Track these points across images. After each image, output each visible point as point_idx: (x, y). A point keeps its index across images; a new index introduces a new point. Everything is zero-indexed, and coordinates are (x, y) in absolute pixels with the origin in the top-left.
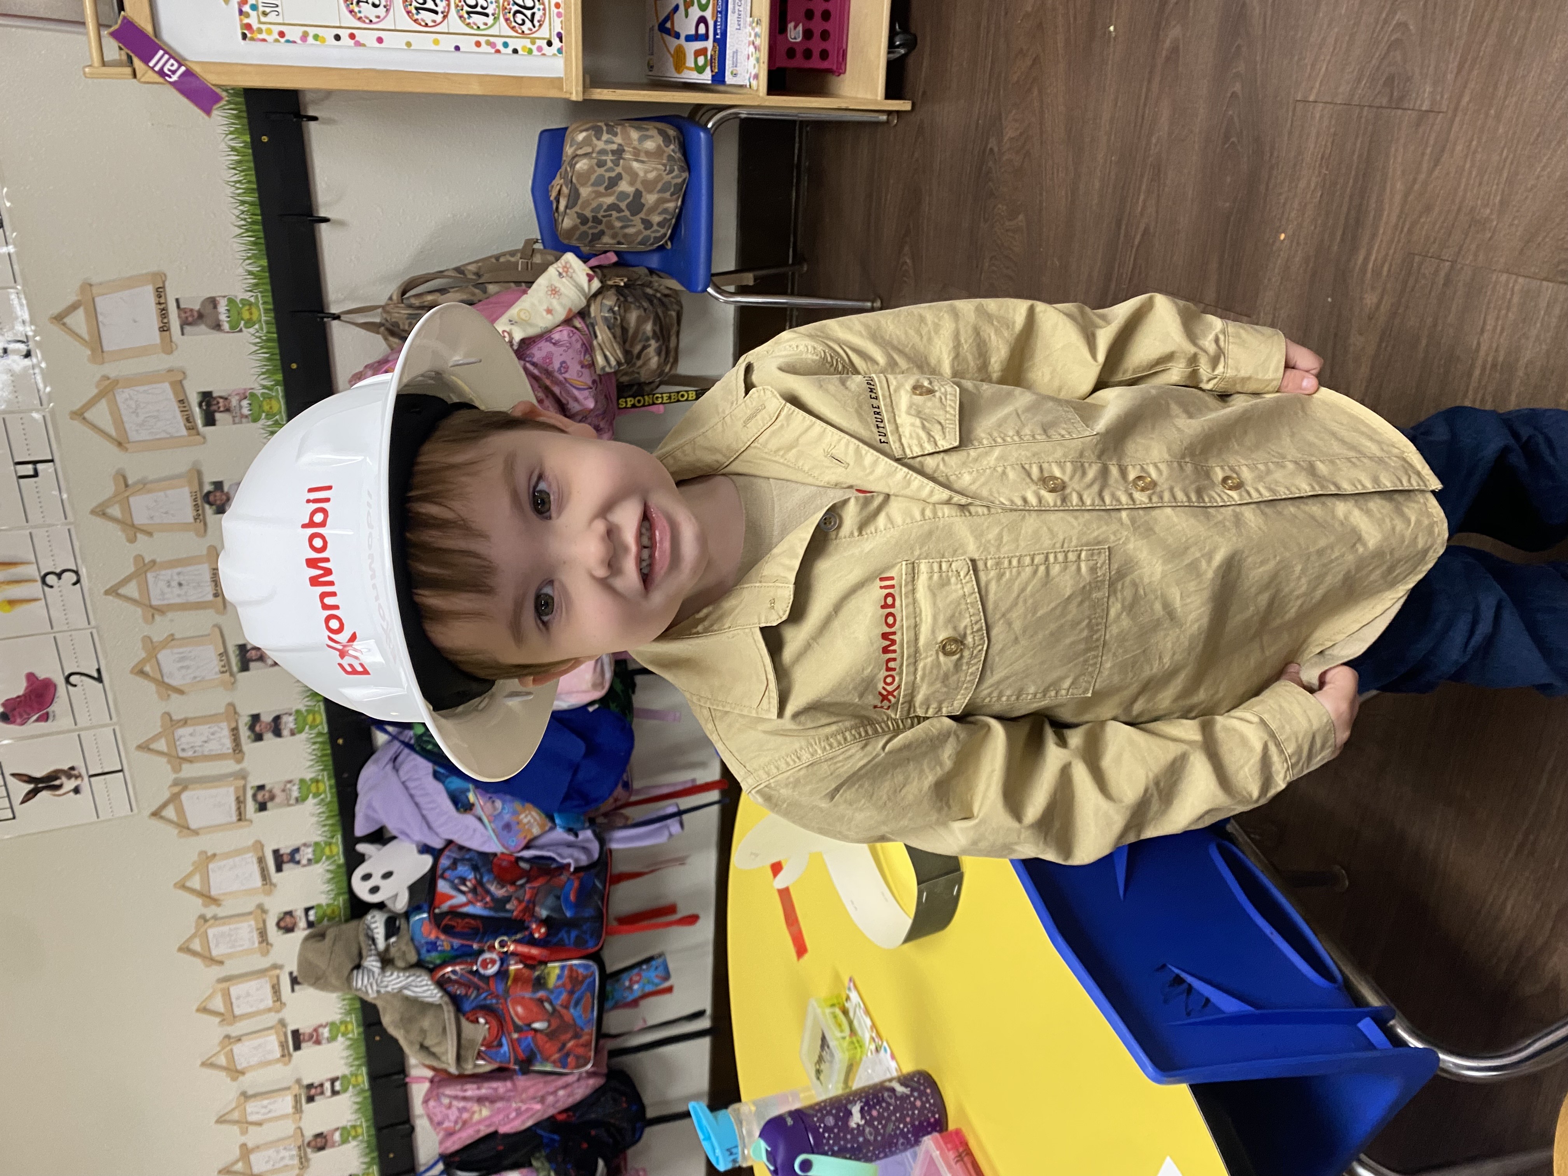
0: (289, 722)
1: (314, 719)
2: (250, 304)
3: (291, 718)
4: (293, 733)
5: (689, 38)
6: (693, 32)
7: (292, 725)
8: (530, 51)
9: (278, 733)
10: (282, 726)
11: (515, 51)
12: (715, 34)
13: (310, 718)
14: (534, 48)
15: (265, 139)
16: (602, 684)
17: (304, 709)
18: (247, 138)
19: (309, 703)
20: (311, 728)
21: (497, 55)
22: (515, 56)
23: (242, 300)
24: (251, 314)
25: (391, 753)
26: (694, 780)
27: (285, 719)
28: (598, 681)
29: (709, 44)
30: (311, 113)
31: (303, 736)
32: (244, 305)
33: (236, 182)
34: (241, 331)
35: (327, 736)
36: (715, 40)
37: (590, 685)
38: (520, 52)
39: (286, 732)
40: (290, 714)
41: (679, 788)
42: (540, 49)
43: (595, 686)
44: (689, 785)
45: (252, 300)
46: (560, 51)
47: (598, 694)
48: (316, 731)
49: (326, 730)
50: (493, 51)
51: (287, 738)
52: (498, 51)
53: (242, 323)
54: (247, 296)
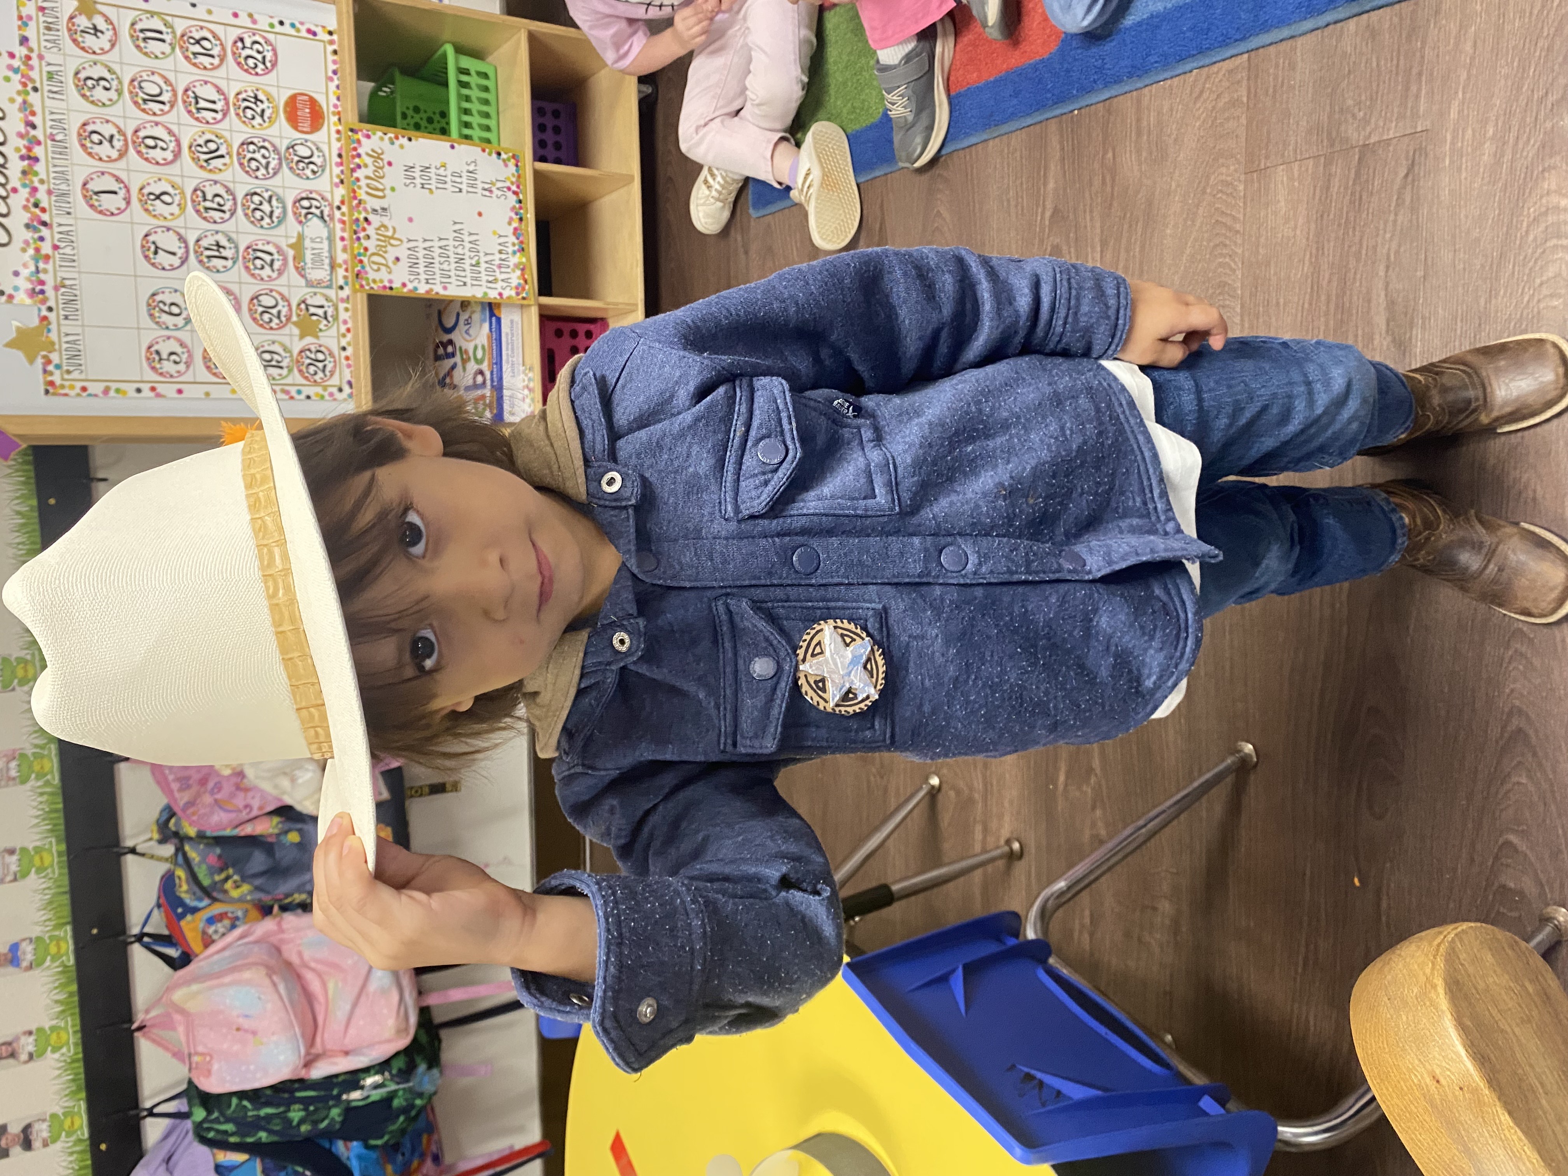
0: (41, 1131)
1: (72, 1123)
2: (26, 662)
3: (44, 1126)
4: (45, 1144)
5: (467, 389)
6: (471, 382)
7: (45, 1134)
8: (322, 397)
9: (27, 1145)
10: (32, 1137)
11: (308, 397)
12: (492, 380)
13: (68, 1123)
14: (326, 394)
15: (52, 501)
16: (406, 1030)
17: (60, 1112)
18: (34, 502)
19: (66, 1104)
20: (68, 1135)
21: (292, 402)
22: (308, 401)
23: (17, 659)
24: (26, 671)
25: (163, 1154)
26: (511, 1147)
27: (36, 1127)
28: (403, 1026)
29: (487, 392)
30: (100, 475)
31: (58, 1146)
32: (18, 664)
33: (19, 544)
34: (13, 689)
35: (88, 1142)
36: (492, 386)
37: (393, 1031)
38: (313, 397)
39: (37, 1144)
40: (44, 1120)
41: (495, 1157)
42: (331, 394)
43: (401, 1031)
44: (506, 1152)
45: (29, 657)
46: (351, 396)
47: (403, 1042)
48: (74, 1138)
49: (86, 1135)
50: (287, 397)
51: (38, 1152)
52: (292, 398)
53: (16, 681)
54: (22, 654)
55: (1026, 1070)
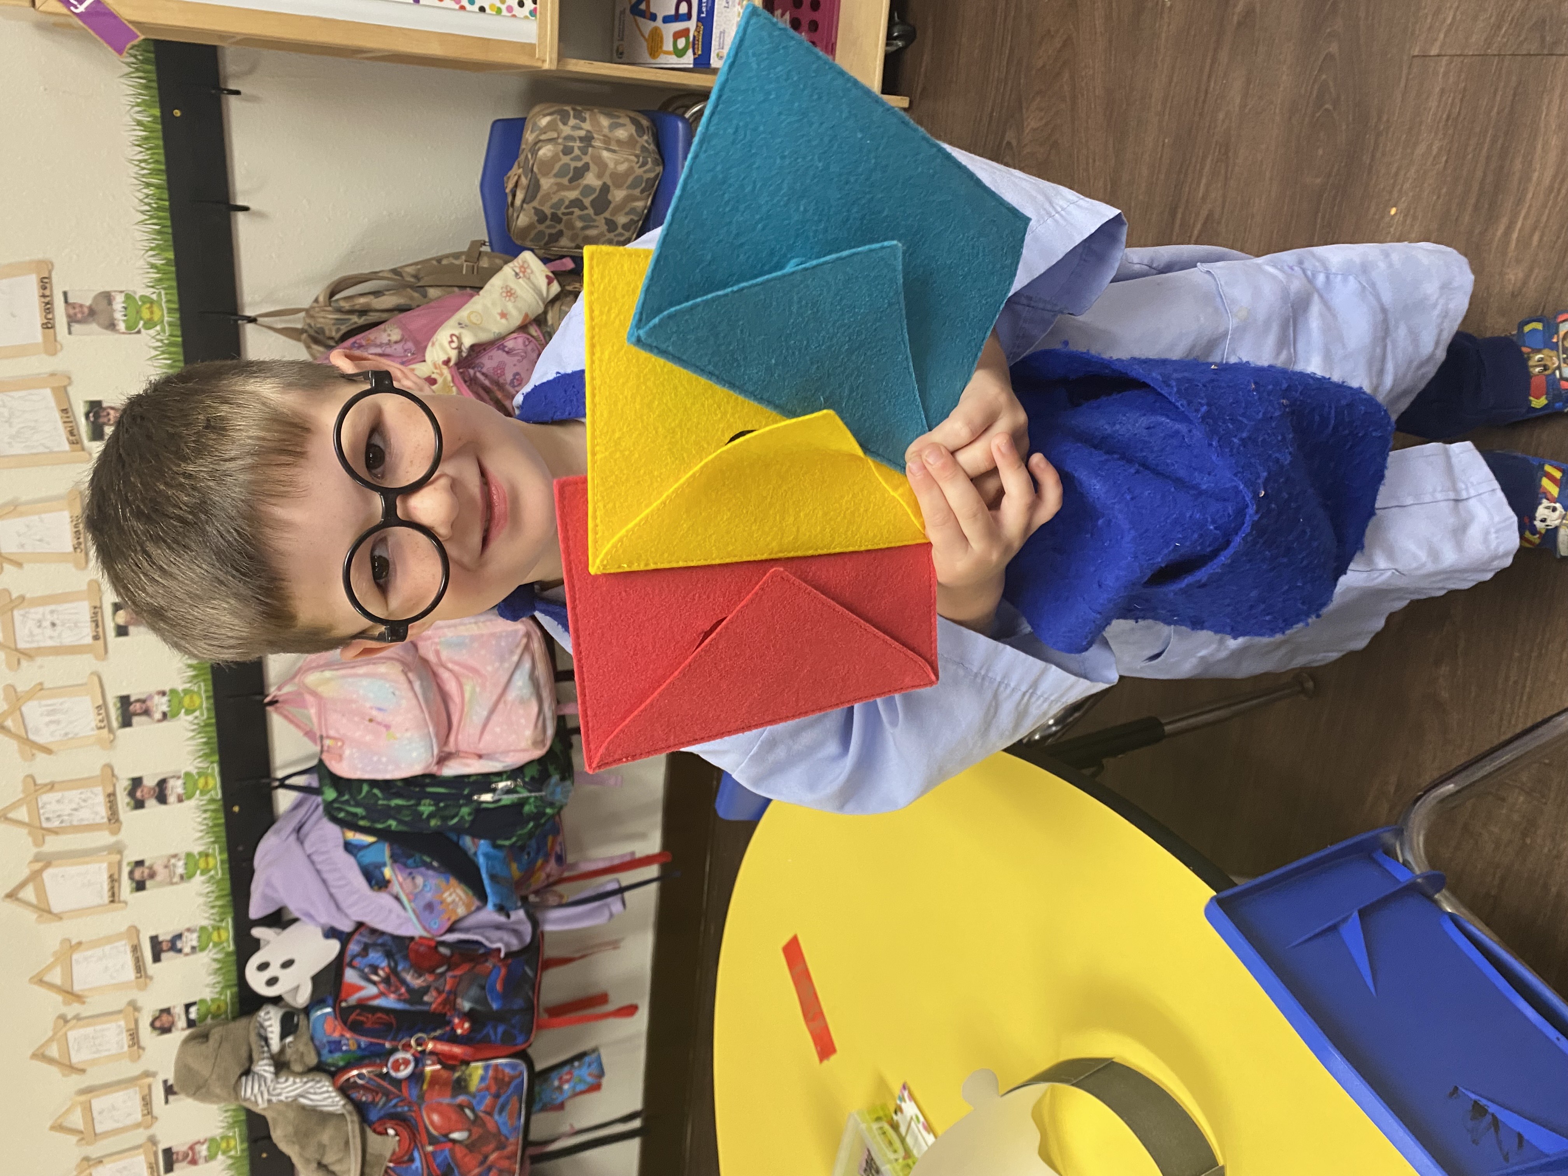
0: (176, 787)
1: (206, 783)
2: (152, 302)
3: (180, 782)
4: (180, 800)
5: (667, 20)
6: (673, 12)
7: (180, 790)
8: (499, 11)
9: (162, 799)
10: (168, 792)
11: (482, 9)
12: (700, 11)
13: (201, 782)
14: (504, 7)
15: (177, 113)
16: (543, 742)
17: (194, 771)
18: (157, 112)
19: (201, 765)
20: (203, 793)
21: (462, 13)
22: (482, 15)
23: (142, 297)
24: (152, 313)
25: (294, 823)
26: (633, 853)
27: (171, 783)
28: (540, 739)
29: (692, 25)
30: (232, 87)
31: (192, 803)
32: (144, 303)
33: (140, 161)
34: (139, 332)
35: (221, 803)
36: (699, 19)
37: (530, 742)
38: (488, 10)
39: (172, 799)
40: (179, 778)
41: (616, 862)
42: (510, 9)
43: (536, 744)
44: (628, 858)
45: (154, 297)
46: (533, 13)
47: (538, 753)
48: (207, 797)
49: (220, 796)
50: (457, 7)
51: (173, 807)
52: (463, 8)
53: (142, 323)
54: (148, 292)
55: (1473, 1097)
